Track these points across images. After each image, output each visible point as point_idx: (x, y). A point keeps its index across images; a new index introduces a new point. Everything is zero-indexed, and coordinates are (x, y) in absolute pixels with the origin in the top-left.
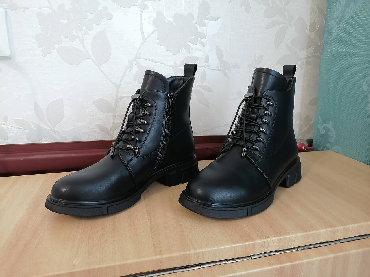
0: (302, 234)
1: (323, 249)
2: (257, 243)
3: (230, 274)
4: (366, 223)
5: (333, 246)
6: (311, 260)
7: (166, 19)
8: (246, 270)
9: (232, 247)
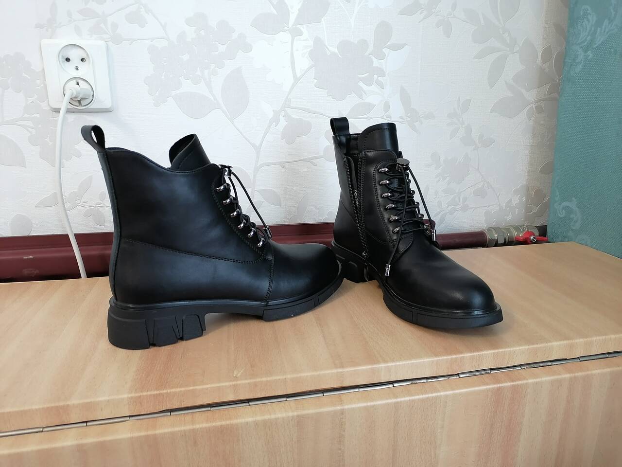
0: (527, 347)
1: (556, 367)
2: (466, 357)
3: (432, 393)
4: (617, 336)
5: (569, 365)
6: (538, 380)
7: (328, 49)
8: (453, 389)
9: (433, 362)
